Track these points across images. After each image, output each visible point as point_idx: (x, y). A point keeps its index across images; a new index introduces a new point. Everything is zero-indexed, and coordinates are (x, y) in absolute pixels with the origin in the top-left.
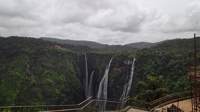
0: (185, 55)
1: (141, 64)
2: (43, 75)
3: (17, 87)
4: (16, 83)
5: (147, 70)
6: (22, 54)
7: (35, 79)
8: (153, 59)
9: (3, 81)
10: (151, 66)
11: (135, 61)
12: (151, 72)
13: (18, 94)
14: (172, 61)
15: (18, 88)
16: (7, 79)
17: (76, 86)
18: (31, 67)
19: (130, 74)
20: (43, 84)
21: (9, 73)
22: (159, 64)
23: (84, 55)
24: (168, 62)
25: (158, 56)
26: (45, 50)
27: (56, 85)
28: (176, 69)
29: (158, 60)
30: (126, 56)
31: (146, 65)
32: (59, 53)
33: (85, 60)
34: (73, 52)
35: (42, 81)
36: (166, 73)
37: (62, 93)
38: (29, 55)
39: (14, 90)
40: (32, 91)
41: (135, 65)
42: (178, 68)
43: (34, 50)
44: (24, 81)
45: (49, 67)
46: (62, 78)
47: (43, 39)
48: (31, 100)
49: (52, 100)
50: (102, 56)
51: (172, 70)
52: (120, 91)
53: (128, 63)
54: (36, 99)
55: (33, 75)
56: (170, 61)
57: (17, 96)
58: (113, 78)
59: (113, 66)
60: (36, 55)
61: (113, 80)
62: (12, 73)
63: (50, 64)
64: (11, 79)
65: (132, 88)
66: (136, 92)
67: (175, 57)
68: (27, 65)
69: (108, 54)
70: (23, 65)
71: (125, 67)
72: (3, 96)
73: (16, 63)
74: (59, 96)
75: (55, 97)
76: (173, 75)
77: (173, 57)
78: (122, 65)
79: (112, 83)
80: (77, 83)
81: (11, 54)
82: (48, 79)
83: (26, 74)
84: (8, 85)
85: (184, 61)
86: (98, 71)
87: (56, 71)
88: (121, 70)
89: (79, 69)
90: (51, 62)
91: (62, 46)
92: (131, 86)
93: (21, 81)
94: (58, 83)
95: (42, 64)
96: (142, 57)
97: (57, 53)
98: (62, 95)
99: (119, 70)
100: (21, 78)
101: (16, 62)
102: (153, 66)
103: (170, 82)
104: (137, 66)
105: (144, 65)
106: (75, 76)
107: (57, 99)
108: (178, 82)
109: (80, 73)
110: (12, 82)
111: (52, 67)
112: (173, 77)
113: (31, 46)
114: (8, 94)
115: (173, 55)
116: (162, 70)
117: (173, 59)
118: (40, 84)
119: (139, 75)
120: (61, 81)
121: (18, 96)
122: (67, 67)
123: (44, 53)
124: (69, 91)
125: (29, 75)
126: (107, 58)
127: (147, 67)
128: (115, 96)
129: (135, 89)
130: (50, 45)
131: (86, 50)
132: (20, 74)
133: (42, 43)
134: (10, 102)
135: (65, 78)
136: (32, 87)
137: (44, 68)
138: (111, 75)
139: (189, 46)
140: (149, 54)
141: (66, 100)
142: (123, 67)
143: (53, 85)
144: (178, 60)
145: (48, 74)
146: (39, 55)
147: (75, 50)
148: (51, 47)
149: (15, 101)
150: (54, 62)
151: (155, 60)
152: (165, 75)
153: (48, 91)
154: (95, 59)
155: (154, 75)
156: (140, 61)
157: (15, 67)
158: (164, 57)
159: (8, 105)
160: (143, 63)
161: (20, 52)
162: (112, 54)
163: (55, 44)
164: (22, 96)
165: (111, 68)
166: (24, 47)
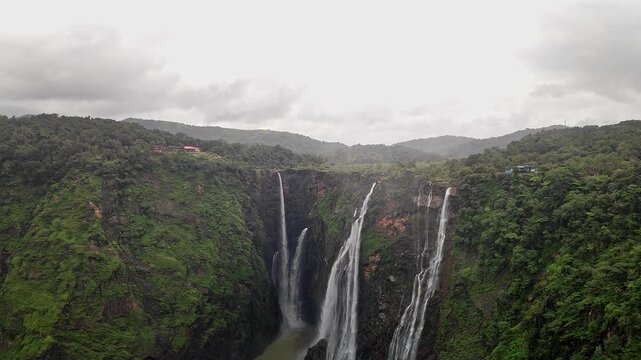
0: (619, 177)
1: (469, 205)
2: (146, 240)
3: (60, 280)
4: (58, 267)
5: (491, 226)
6: (77, 171)
7: (120, 255)
8: (507, 190)
9: (16, 259)
10: (504, 214)
11: (450, 196)
12: (505, 233)
13: (64, 304)
14: (576, 198)
15: (63, 285)
16: (28, 255)
17: (251, 278)
18: (106, 214)
19: (433, 237)
20: (146, 269)
21: (33, 234)
22: (532, 208)
23: (276, 175)
24: (561, 200)
25: (528, 181)
26: (152, 158)
27: (187, 275)
28: (589, 223)
29: (527, 192)
30: (420, 181)
31: (487, 209)
32: (197, 169)
34: (243, 166)
35: (145, 261)
36: (557, 236)
37: (209, 301)
38: (100, 175)
39: (53, 291)
40: (110, 293)
41: (449, 209)
42: (598, 220)
43: (116, 161)
44: (85, 260)
45: (166, 215)
46: (208, 249)
48: (106, 325)
49: (178, 322)
50: (337, 179)
51: (579, 226)
52: (401, 293)
53: (426, 201)
54: (122, 322)
55: (115, 243)
56: (567, 197)
57: (63, 313)
58: (376, 253)
59: (376, 213)
60: (123, 176)
61: (377, 258)
62: (43, 235)
63: (170, 206)
64: (40, 255)
65: (441, 285)
66: (455, 296)
67: (584, 185)
68: (93, 210)
69: (357, 175)
70: (83, 208)
71: (419, 214)
72: (15, 311)
73: (56, 201)
74: (200, 310)
75: (185, 313)
76: (580, 242)
77: (577, 182)
78: (406, 208)
79: (374, 268)
80: (254, 269)
81: (40, 171)
82: (162, 256)
83: (90, 238)
84: (31, 276)
85: (618, 198)
86: (324, 228)
87: (188, 229)
88: (405, 224)
89: (261, 223)
90: (173, 200)
91: (206, 147)
92: (440, 275)
93: (76, 262)
94: (196, 267)
95: (144, 204)
96: (473, 182)
97: (188, 169)
98: (209, 308)
99: (396, 224)
100: (73, 252)
101: (56, 198)
102: (510, 213)
103: (570, 263)
104: (456, 211)
105: (479, 210)
106: (248, 243)
108: (603, 265)
109: (263, 235)
110: (44, 263)
111: (174, 214)
112: (581, 248)
113: (107, 147)
114: (32, 306)
115: (578, 177)
116: (542, 225)
117: (578, 191)
118: (138, 272)
119: (467, 240)
120: (204, 260)
121: (66, 310)
122: (225, 214)
123: (148, 168)
124: (230, 292)
125: (101, 243)
126: (355, 185)
127: (490, 215)
128: (386, 311)
129: (452, 288)
130: (168, 144)
131: (281, 159)
132: (70, 238)
133: (140, 136)
134: (38, 333)
135: (218, 250)
136: (110, 279)
137: (149, 218)
138: (370, 241)
139: (619, 148)
140: (497, 174)
141: (220, 323)
142: (411, 214)
143: (179, 274)
144: (594, 193)
145: (162, 237)
146: (134, 177)
147: (245, 160)
148: (171, 150)
149: (56, 327)
150: (182, 200)
151: (516, 192)
152: (553, 240)
153: (163, 294)
154: (311, 190)
155: (516, 242)
156: (467, 198)
157: (54, 214)
158: (545, 183)
159: (30, 342)
160: (478, 202)
161: (70, 167)
162: (372, 175)
163: (184, 139)
164: (78, 311)
165: (370, 218)
166: (85, 149)
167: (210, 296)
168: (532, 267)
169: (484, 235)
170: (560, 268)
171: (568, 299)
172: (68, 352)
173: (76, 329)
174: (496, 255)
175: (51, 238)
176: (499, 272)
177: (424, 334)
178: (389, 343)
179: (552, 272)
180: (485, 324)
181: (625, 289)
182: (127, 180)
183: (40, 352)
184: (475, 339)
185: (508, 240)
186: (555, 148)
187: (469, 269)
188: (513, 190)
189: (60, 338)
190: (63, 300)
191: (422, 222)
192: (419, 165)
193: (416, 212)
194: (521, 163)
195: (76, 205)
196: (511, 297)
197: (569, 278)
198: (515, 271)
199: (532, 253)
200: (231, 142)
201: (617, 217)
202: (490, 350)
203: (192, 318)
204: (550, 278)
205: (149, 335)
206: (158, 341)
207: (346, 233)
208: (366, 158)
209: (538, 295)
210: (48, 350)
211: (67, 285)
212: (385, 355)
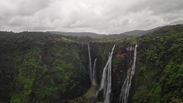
1: (143, 49)
2: (53, 64)
3: (32, 75)
4: (31, 72)
5: (149, 55)
6: (34, 46)
7: (47, 68)
8: (154, 44)
9: (20, 70)
10: (153, 51)
11: (137, 47)
12: (153, 57)
13: (33, 81)
14: (174, 46)
15: (33, 76)
16: (23, 69)
17: (82, 72)
18: (43, 57)
19: (133, 59)
20: (54, 71)
21: (24, 63)
22: (161, 49)
23: (87, 44)
24: (170, 46)
25: (160, 41)
26: (53, 41)
27: (65, 72)
28: (179, 52)
29: (160, 45)
30: (128, 43)
31: (148, 50)
32: (66, 44)
33: (88, 49)
34: (78, 42)
35: (54, 69)
36: (169, 57)
37: (71, 79)
38: (40, 47)
39: (30, 78)
40: (45, 78)
41: (137, 51)
42: (182, 51)
43: (44, 43)
44: (38, 70)
45: (58, 57)
46: (70, 65)
48: (45, 86)
49: (64, 85)
50: (104, 44)
51: (176, 54)
52: (124, 75)
53: (130, 49)
54: (49, 86)
55: (45, 65)
56: (172, 45)
58: (116, 64)
59: (116, 53)
60: (46, 47)
61: (117, 66)
62: (27, 64)
63: (59, 54)
64: (26, 69)
65: (135, 72)
66: (139, 75)
67: (177, 42)
68: (39, 56)
69: (110, 43)
70: (36, 56)
72: (21, 84)
74: (69, 82)
75: (65, 83)
76: (176, 58)
77: (175, 41)
78: (124, 51)
79: (116, 68)
80: (83, 70)
81: (25, 47)
82: (58, 68)
83: (39, 64)
84: (25, 74)
86: (101, 58)
87: (64, 60)
88: (124, 56)
89: (84, 58)
90: (60, 52)
91: (67, 38)
92: (135, 70)
93: (35, 70)
94: (67, 70)
95: (52, 54)
96: (143, 43)
97: (63, 44)
98: (72, 81)
99: (122, 56)
100: (35, 67)
101: (29, 54)
102: (155, 51)
103: (173, 65)
104: (139, 52)
105: (146, 50)
106: (81, 63)
109: (85, 61)
110: (28, 71)
111: (61, 56)
112: (177, 60)
113: (41, 39)
114: (25, 82)
115: (175, 39)
116: (165, 54)
117: (175, 43)
118: (52, 72)
119: (142, 59)
120: (69, 68)
121: (34, 83)
122: (74, 56)
123: (53, 44)
124: (77, 77)
125: (42, 65)
126: (109, 46)
127: (149, 52)
128: (120, 80)
129: (138, 73)
130: (58, 37)
131: (88, 40)
132: (34, 64)
133: (50, 36)
134: (28, 89)
135: (73, 65)
136: (45, 74)
137: (54, 58)
138: (114, 61)
140: (150, 40)
141: (75, 85)
142: (126, 53)
143: (63, 72)
144: (180, 44)
145: (58, 63)
146: (49, 47)
148: (58, 39)
149: (32, 87)
150: (62, 52)
152: (168, 58)
153: (59, 78)
154: (97, 48)
155: (157, 59)
156: (142, 47)
157: (29, 58)
158: (165, 42)
159: (26, 92)
160: (145, 48)
161: (32, 45)
162: (114, 42)
163: (62, 36)
164: (37, 83)
165: (114, 55)
166: (36, 40)
167: (71, 78)
168: (162, 66)
169: (147, 58)
170: (170, 66)
171: (173, 75)
172: (35, 94)
173: (37, 88)
174: (151, 63)
175: (29, 64)
176: (152, 68)
177: (131, 86)
178: (121, 89)
179: (168, 68)
180: (148, 83)
182: (47, 48)
183: (28, 94)
184: (146, 87)
185: (155, 59)
186: (168, 32)
187: (143, 68)
188: (155, 44)
189: (33, 90)
191: (129, 55)
192: (128, 39)
193: (127, 52)
194: (158, 36)
195: (34, 55)
196: (156, 75)
197: (173, 69)
198: (157, 68)
199: (162, 62)
200: (74, 36)
202: (150, 90)
203: (67, 84)
204: (167, 69)
205: (56, 89)
206: (58, 90)
207: (107, 59)
208: (112, 38)
209: (164, 74)
210: (30, 94)
211: (34, 77)
212: (120, 92)
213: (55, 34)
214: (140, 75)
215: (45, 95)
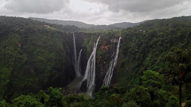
0: (167, 33)
1: (126, 42)
2: (34, 53)
3: (10, 64)
4: (9, 61)
5: (131, 48)
6: (12, 33)
7: (27, 57)
8: (137, 37)
10: (135, 44)
11: (121, 39)
12: (135, 49)
13: (11, 71)
14: (155, 39)
17: (66, 63)
18: (22, 45)
19: (116, 51)
20: (35, 61)
21: (1, 52)
22: (143, 42)
23: (72, 34)
24: (151, 40)
25: (142, 35)
26: (35, 29)
27: (47, 63)
28: (158, 46)
29: (142, 38)
30: (113, 35)
32: (48, 32)
33: (73, 39)
34: (63, 31)
35: (34, 59)
38: (19, 34)
39: (8, 67)
40: (25, 68)
42: (160, 45)
43: (24, 30)
44: (17, 59)
45: (40, 46)
46: (53, 55)
47: (32, 19)
48: (24, 76)
49: (45, 75)
50: (90, 35)
51: (155, 47)
52: (107, 66)
53: (114, 41)
54: (29, 76)
55: (25, 54)
60: (26, 34)
61: (101, 57)
62: (4, 52)
63: (41, 43)
64: (3, 57)
65: (117, 64)
67: (157, 36)
68: (18, 44)
70: (15, 44)
71: (112, 45)
74: (51, 72)
75: (47, 73)
76: (155, 52)
77: (155, 35)
79: (100, 60)
80: (67, 60)
81: (1, 33)
82: (39, 57)
83: (18, 52)
85: (166, 39)
86: (86, 49)
87: (46, 50)
88: (108, 47)
89: (68, 48)
90: (42, 41)
91: (51, 25)
92: (117, 61)
93: (14, 59)
94: (49, 60)
95: (33, 43)
96: (127, 35)
97: (46, 32)
98: (54, 71)
99: (106, 48)
100: (13, 56)
101: (7, 41)
102: (137, 44)
103: (152, 57)
104: (122, 44)
105: (129, 43)
106: (65, 53)
107: (49, 75)
108: (160, 58)
109: (69, 51)
110: (5, 60)
111: (42, 45)
112: (155, 53)
113: (21, 26)
114: (2, 72)
116: (145, 47)
118: (33, 62)
119: (125, 51)
120: (52, 58)
121: (12, 73)
122: (57, 45)
123: (34, 32)
124: (60, 67)
125: (21, 54)
126: (95, 37)
127: (131, 44)
128: (103, 71)
129: (120, 64)
131: (74, 29)
132: (12, 52)
133: (31, 22)
134: (5, 79)
135: (55, 55)
136: (24, 64)
137: (35, 46)
138: (99, 52)
139: (169, 25)
140: (134, 33)
141: (57, 75)
142: (110, 44)
143: (45, 62)
144: (160, 38)
145: (39, 52)
146: (30, 34)
147: (63, 29)
148: (41, 26)
149: (10, 77)
150: (44, 41)
151: (139, 38)
152: (148, 51)
153: (40, 68)
154: (83, 38)
155: (138, 52)
156: (125, 40)
157: (6, 46)
158: (147, 35)
159: (3, 81)
160: (128, 41)
161: (10, 31)
162: (99, 34)
163: (44, 23)
164: (16, 73)
165: (99, 46)
166: (14, 26)
167: (54, 68)
168: (142, 58)
169: (129, 50)
170: (149, 59)
171: (151, 67)
172: (14, 84)
173: (16, 78)
174: (132, 55)
175: (6, 52)
176: (133, 60)
177: (113, 77)
178: (103, 80)
179: (147, 60)
180: (128, 74)
181: (165, 64)
182: (28, 35)
184: (126, 78)
185: (136, 51)
186: (152, 25)
187: (125, 59)
189: (11, 80)
190: (11, 70)
191: (113, 47)
192: (114, 30)
194: (142, 29)
195: (13, 43)
196: (136, 67)
197: (151, 61)
198: (137, 60)
199: (142, 55)
200: (59, 24)
201: (165, 44)
202: (130, 81)
203: (49, 74)
204: (146, 62)
205: (37, 79)
206: (39, 80)
207: (92, 50)
209: (143, 66)
210: (8, 84)
211: (12, 66)
212: (102, 83)
213: (38, 20)
214: (121, 67)
215: (24, 86)
